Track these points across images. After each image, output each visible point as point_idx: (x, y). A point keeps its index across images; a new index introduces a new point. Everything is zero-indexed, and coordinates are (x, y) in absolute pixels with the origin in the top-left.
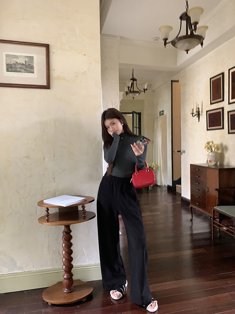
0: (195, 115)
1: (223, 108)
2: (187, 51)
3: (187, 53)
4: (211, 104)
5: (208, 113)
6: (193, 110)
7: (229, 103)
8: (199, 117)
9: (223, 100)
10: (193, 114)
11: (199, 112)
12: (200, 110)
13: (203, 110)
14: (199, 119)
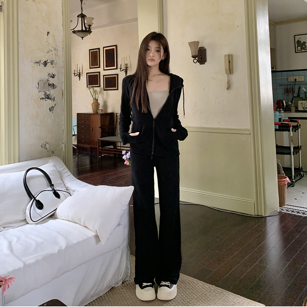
0: (77, 75)
1: (99, 72)
2: (82, 38)
3: (82, 39)
4: (90, 68)
5: (88, 74)
6: (75, 71)
7: (104, 70)
8: (80, 77)
9: (100, 67)
10: (75, 74)
11: (80, 73)
12: (81, 72)
13: (83, 72)
14: (80, 78)
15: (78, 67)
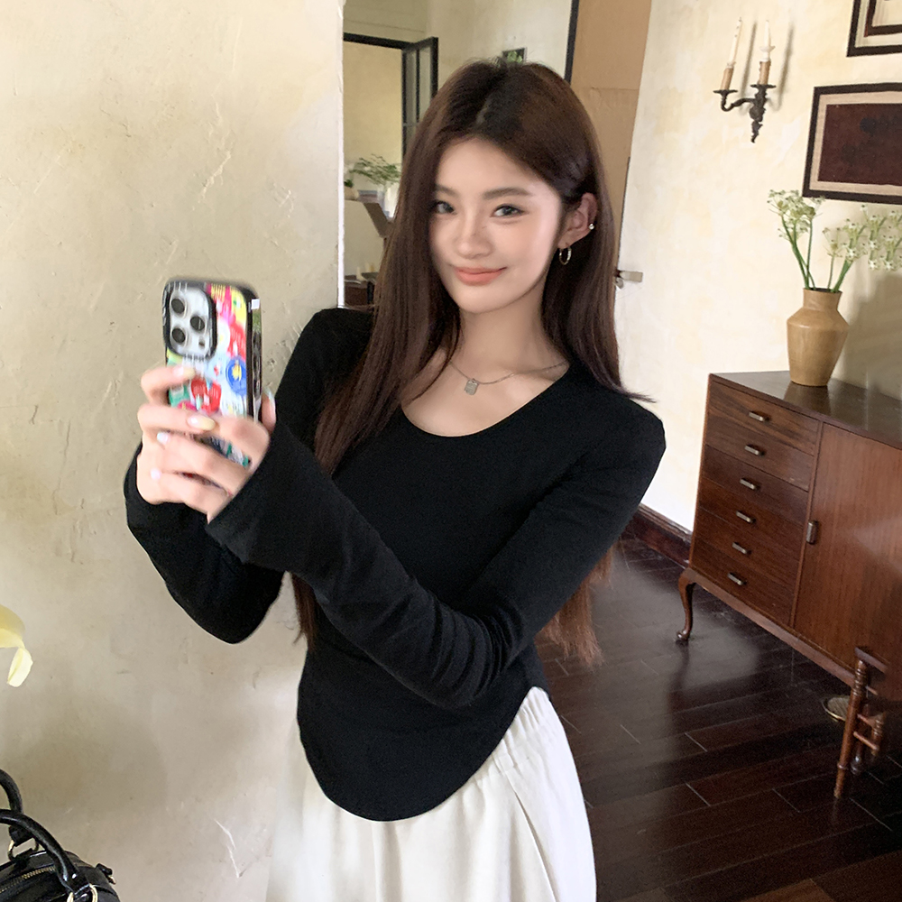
0: (739, 103)
4: (853, 51)
5: (826, 100)
8: (757, 115)
10: (725, 93)
11: (763, 88)
12: (774, 79)
13: (790, 82)
14: (756, 127)
15: (761, 42)
